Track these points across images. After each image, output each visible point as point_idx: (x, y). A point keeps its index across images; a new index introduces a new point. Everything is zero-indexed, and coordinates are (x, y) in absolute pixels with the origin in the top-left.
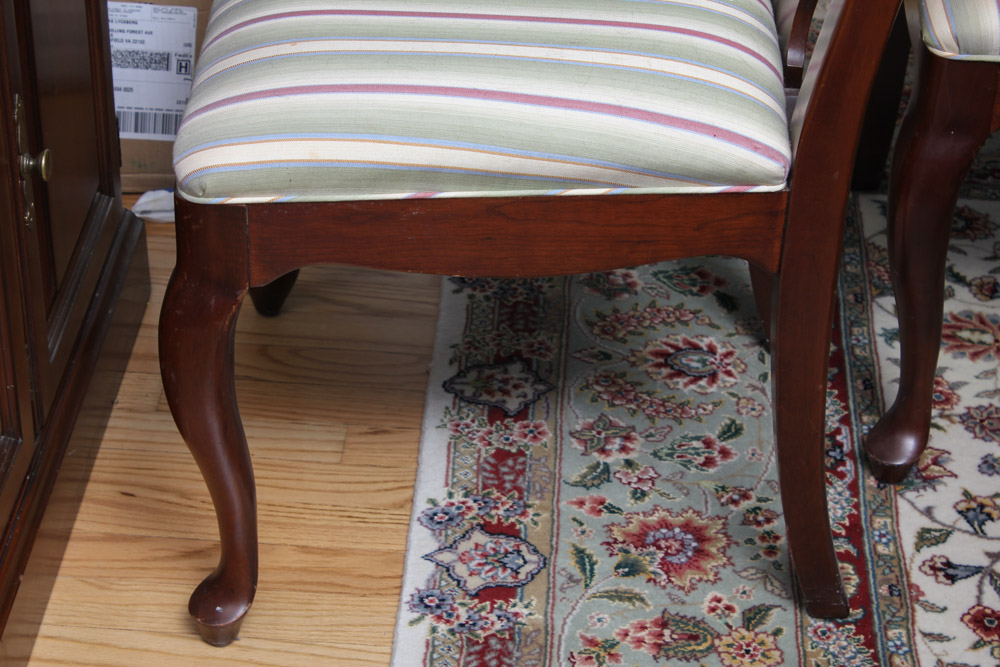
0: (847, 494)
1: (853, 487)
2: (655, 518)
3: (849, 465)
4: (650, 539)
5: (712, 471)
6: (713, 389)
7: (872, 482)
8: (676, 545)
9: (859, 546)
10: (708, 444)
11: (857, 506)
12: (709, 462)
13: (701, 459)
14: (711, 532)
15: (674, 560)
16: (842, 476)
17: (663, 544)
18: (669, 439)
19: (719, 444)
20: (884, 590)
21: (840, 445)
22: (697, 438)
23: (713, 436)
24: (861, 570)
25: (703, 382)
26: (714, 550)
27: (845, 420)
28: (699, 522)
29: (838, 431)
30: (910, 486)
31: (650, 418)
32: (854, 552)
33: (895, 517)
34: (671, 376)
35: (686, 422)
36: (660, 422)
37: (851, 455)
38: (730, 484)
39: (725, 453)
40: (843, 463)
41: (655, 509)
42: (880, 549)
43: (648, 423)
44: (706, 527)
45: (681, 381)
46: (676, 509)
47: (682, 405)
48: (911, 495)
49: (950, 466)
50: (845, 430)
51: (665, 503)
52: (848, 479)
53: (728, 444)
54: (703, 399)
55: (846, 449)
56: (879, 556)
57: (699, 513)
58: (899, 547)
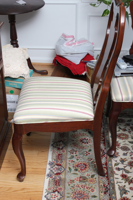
0: (105, 159)
1: (106, 158)
2: (79, 163)
3: (106, 155)
4: (79, 166)
5: (87, 156)
6: (88, 145)
7: (109, 157)
8: (82, 167)
9: (107, 166)
10: (87, 152)
11: (106, 160)
12: (87, 155)
13: (86, 155)
14: (87, 165)
15: (82, 169)
16: (105, 156)
17: (81, 166)
18: (82, 152)
19: (88, 152)
20: (110, 172)
21: (104, 152)
22: (85, 152)
23: (87, 151)
24: (107, 169)
25: (86, 144)
26: (87, 167)
27: (105, 149)
28: (85, 163)
29: (104, 150)
30: (114, 157)
31: (79, 149)
32: (106, 167)
33: (112, 162)
34: (82, 143)
35: (84, 149)
36: (80, 149)
37: (106, 153)
38: (90, 158)
39: (89, 154)
40: (105, 154)
41: (80, 162)
42: (110, 166)
43: (79, 150)
44: (86, 164)
45: (83, 144)
46: (82, 161)
47: (83, 147)
48: (114, 159)
49: (119, 155)
50: (105, 150)
52: (105, 157)
53: (89, 152)
54: (86, 146)
55: (105, 153)
56: (109, 167)
57: (85, 162)
58: (112, 166)
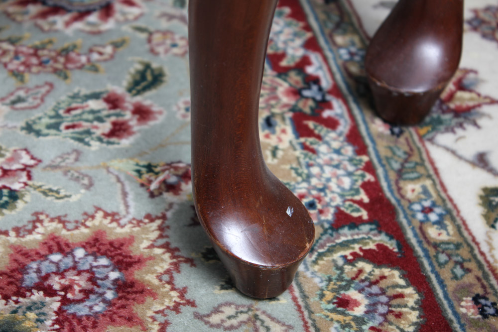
0: (349, 150)
1: (354, 138)
2: (37, 237)
4: (31, 278)
5: (125, 142)
6: (110, 25)
7: (379, 127)
8: (82, 282)
9: (396, 233)
10: (114, 102)
11: (369, 168)
12: (119, 130)
13: (107, 127)
14: (141, 247)
15: (82, 310)
16: (332, 124)
17: (56, 283)
18: (50, 103)
19: (131, 101)
20: (467, 308)
21: (316, 81)
22: (95, 96)
23: (119, 89)
24: (416, 277)
25: (93, 18)
26: (151, 279)
27: (312, 45)
28: (117, 232)
29: (305, 61)
30: (436, 124)
31: (16, 74)
32: (392, 245)
34: (44, 15)
35: (75, 75)
36: (32, 80)
37: (336, 91)
38: (160, 160)
39: (142, 113)
40: (327, 105)
41: (37, 220)
42: (433, 232)
43: (13, 82)
44: (131, 240)
45: (60, 20)
46: (74, 215)
47: (65, 52)
48: (444, 138)
49: (485, 90)
50: (314, 57)
51: (54, 206)
52: (344, 127)
53: (146, 99)
54: (96, 40)
55: (326, 83)
56: (436, 245)
57: (113, 216)
58: (461, 227)
